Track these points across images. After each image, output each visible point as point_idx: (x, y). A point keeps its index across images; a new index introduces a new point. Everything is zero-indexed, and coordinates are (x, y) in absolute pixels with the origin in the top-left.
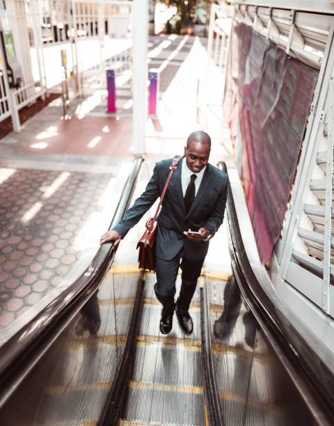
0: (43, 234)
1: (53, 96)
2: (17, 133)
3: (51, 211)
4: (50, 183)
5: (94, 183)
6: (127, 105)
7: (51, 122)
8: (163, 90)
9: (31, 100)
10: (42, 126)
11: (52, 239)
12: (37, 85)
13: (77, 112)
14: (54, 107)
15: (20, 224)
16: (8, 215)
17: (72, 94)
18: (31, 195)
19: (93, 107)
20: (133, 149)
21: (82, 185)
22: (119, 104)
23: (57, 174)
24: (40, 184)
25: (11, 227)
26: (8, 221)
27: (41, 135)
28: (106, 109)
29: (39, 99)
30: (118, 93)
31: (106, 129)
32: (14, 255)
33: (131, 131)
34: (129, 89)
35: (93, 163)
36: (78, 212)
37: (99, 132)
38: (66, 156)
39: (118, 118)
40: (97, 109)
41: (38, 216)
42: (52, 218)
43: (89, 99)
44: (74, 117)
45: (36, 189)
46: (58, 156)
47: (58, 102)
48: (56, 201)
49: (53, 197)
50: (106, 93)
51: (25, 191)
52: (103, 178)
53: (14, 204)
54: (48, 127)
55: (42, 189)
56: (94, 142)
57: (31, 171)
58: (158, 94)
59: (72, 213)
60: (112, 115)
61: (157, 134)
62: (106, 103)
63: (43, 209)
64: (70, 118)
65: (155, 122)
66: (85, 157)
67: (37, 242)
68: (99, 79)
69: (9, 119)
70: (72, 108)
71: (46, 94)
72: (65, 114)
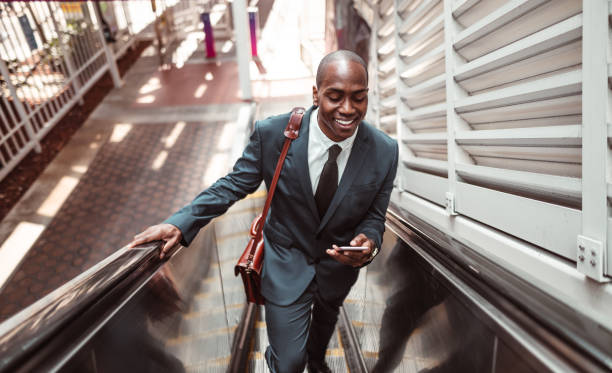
0: (176, 176)
1: (143, 44)
2: (118, 90)
3: (178, 158)
4: (169, 134)
5: (210, 130)
6: (227, 47)
7: (151, 74)
8: (262, 26)
9: (122, 51)
10: (142, 79)
11: (186, 179)
12: (126, 32)
13: (174, 61)
14: (147, 58)
15: (153, 172)
16: (140, 165)
17: (164, 40)
18: (154, 146)
19: (190, 53)
20: (241, 94)
21: (200, 133)
22: (217, 46)
23: (173, 125)
24: (160, 136)
25: (146, 174)
26: (142, 170)
27: (145, 89)
28: (205, 54)
29: (129, 50)
30: (216, 34)
31: (209, 77)
32: (157, 195)
33: (235, 76)
34: (224, 29)
35: (204, 111)
36: (202, 157)
37: (203, 81)
38: (177, 108)
39: (219, 63)
40: (195, 55)
41: (167, 163)
42: (180, 163)
43: (183, 44)
44: (173, 66)
45: (158, 141)
46: (168, 109)
47: (150, 51)
48: (178, 149)
49: (176, 145)
50: (202, 36)
51: (148, 143)
52: (218, 125)
53: (141, 155)
54: (148, 79)
55: (163, 140)
56: (201, 91)
57: (147, 125)
58: (258, 31)
59: (197, 158)
60: (212, 61)
61: (262, 77)
62: (204, 47)
63: (169, 157)
64: (169, 68)
65: (259, 64)
66: (196, 107)
67: (173, 183)
68: (189, 18)
69: (107, 75)
70: (168, 56)
71: (135, 42)
72: (162, 64)
